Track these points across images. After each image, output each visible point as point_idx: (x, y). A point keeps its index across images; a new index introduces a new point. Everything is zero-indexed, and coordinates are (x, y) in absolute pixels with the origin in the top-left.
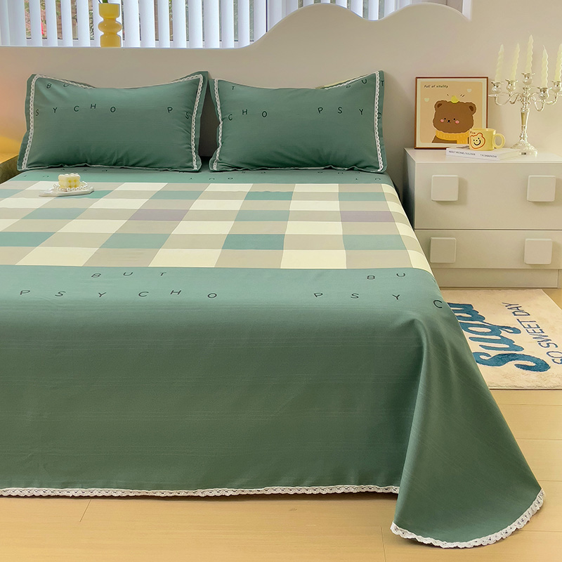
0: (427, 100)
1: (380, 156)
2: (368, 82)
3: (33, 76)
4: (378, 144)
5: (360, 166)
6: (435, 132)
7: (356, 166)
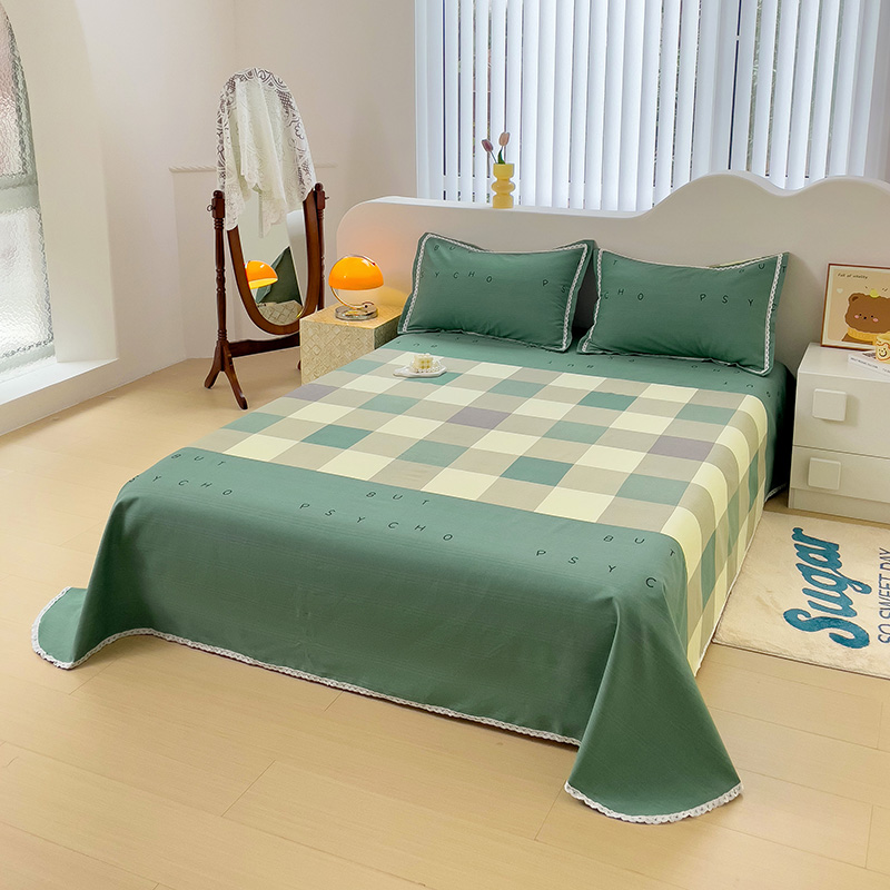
0: (840, 291)
1: (767, 355)
2: (767, 267)
3: (427, 234)
4: (767, 340)
5: (743, 363)
6: (846, 329)
7: (738, 364)
